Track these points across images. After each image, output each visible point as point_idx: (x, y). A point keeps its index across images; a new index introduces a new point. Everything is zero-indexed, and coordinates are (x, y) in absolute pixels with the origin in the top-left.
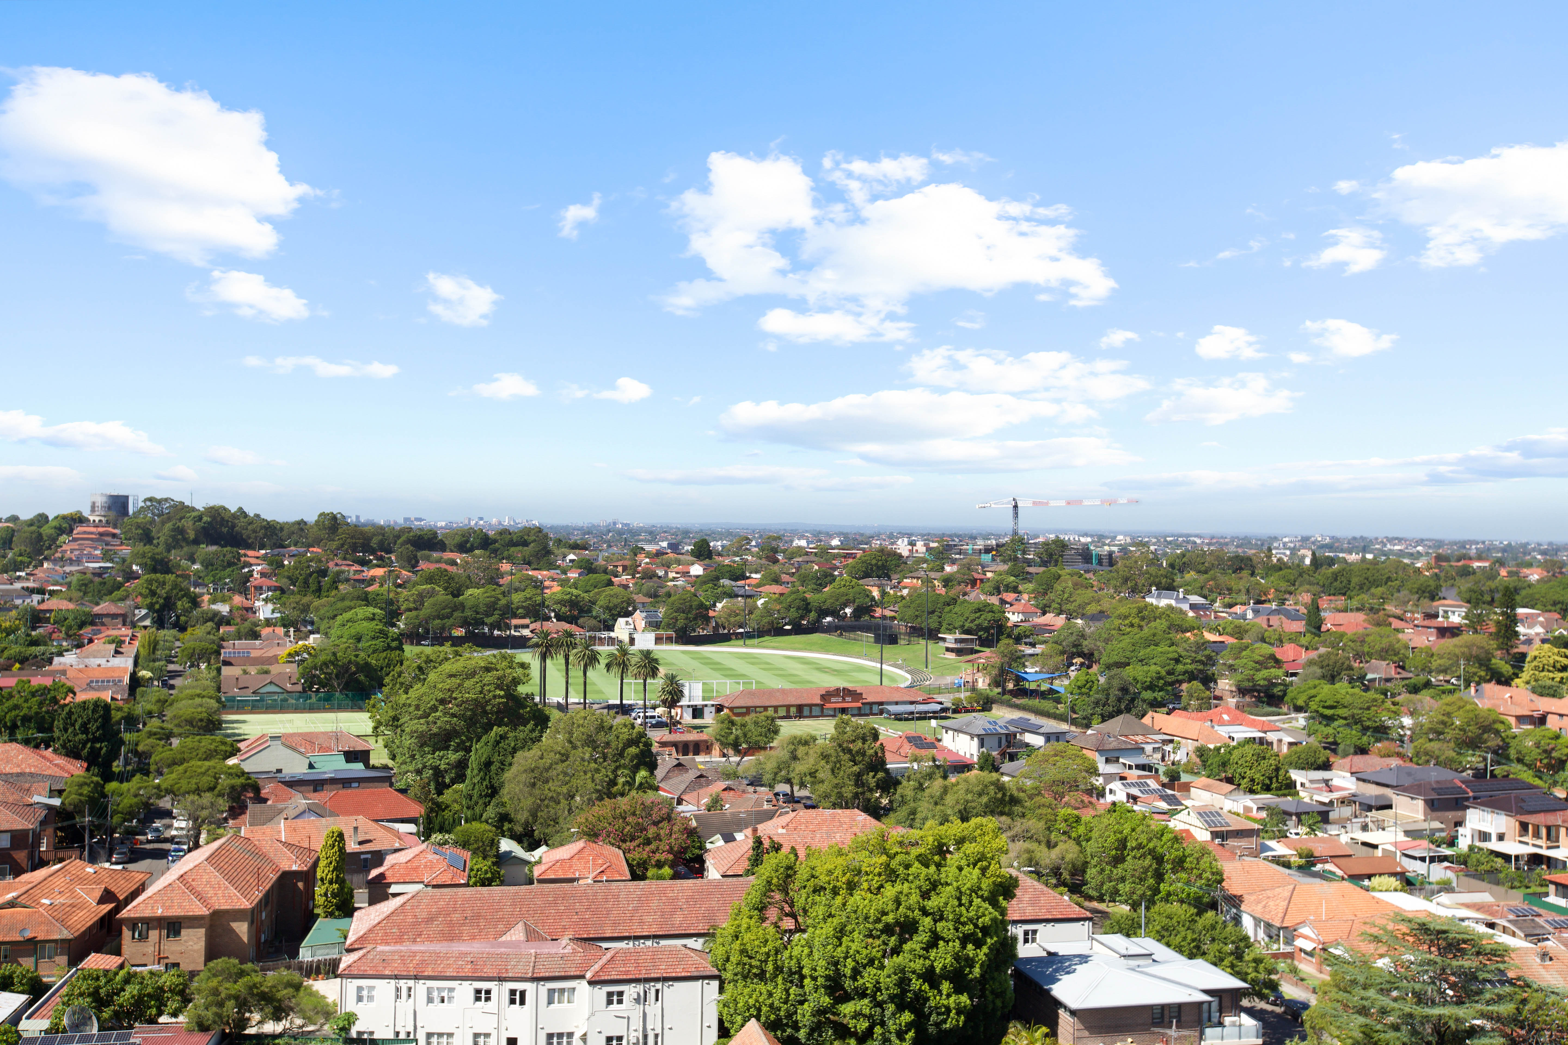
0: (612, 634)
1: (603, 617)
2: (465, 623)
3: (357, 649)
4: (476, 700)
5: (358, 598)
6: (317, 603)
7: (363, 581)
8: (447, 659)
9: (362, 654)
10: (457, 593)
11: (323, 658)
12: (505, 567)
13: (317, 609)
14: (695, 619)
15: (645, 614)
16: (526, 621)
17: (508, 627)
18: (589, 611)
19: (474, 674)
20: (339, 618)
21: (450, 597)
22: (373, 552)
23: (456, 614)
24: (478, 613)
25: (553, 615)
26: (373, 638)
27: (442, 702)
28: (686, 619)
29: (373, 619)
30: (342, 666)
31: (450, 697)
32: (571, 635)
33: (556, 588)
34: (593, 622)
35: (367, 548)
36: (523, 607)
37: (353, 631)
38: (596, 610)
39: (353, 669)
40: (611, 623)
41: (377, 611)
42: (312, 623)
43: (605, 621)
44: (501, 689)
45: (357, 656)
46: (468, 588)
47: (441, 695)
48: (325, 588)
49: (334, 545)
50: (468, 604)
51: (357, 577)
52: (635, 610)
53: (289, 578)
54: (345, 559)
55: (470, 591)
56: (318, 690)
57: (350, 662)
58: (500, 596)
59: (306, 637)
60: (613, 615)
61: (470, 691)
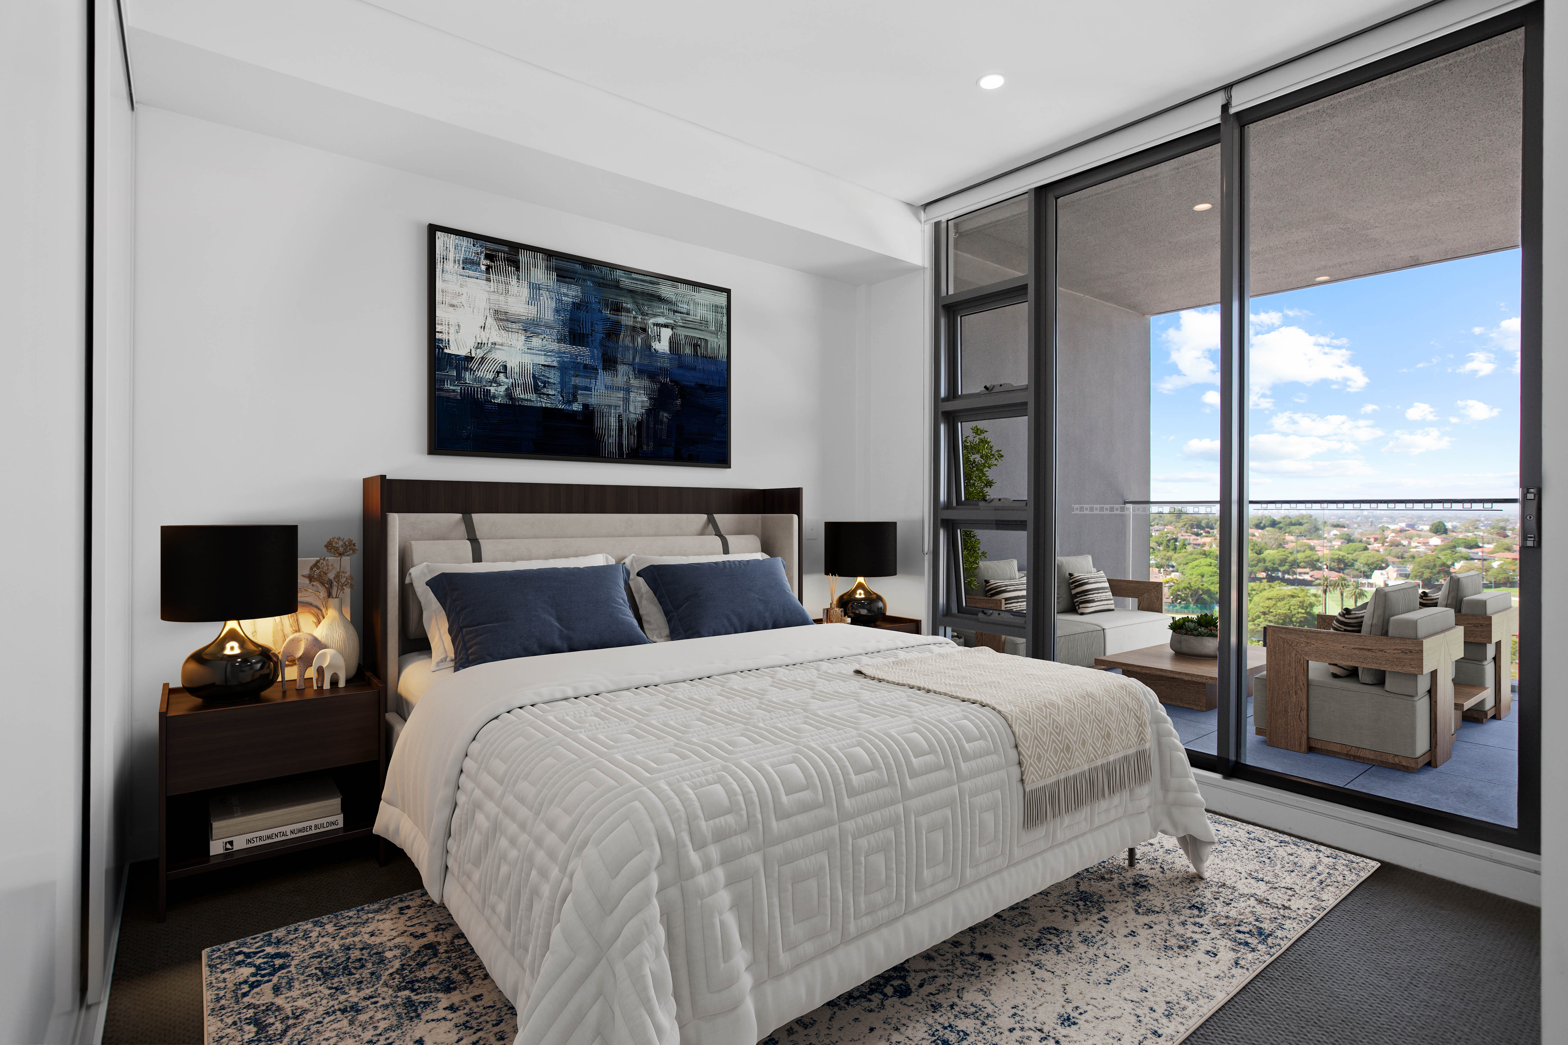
0: (1370, 581)
1: (1362, 569)
2: (1266, 570)
3: (1202, 581)
4: (1285, 614)
5: (1201, 554)
6: (1176, 556)
7: (1199, 545)
8: (1265, 589)
9: (1206, 585)
10: (1259, 553)
11: (1183, 585)
12: (1288, 538)
13: (1176, 560)
14: (1439, 573)
15: (1396, 569)
16: (1307, 570)
17: (1295, 573)
18: (1352, 565)
19: (1283, 599)
20: (1190, 564)
21: (1255, 554)
22: (1203, 528)
23: (1260, 564)
24: (1274, 564)
25: (1325, 567)
26: (1211, 576)
27: (1264, 613)
28: (1431, 573)
29: (1210, 566)
30: (1194, 590)
31: (1269, 611)
32: (1344, 579)
33: (1326, 551)
34: (1356, 573)
35: (1199, 526)
36: (1304, 562)
37: (1199, 572)
38: (1357, 565)
39: (1201, 592)
40: (1369, 573)
41: (1213, 561)
42: (1173, 567)
43: (1364, 572)
44: (1303, 609)
45: (1203, 585)
46: (1266, 549)
47: (1262, 610)
48: (1178, 548)
49: (1180, 524)
50: (1268, 559)
51: (1195, 542)
52: (1387, 566)
53: (1157, 542)
54: (1187, 532)
55: (1268, 552)
56: (1180, 603)
57: (1199, 588)
58: (1289, 555)
59: (1170, 574)
60: (1370, 568)
61: (1282, 609)
